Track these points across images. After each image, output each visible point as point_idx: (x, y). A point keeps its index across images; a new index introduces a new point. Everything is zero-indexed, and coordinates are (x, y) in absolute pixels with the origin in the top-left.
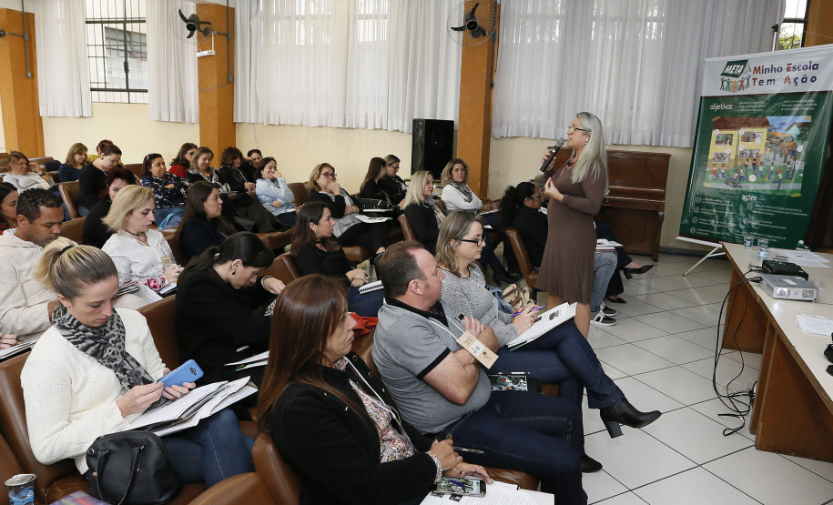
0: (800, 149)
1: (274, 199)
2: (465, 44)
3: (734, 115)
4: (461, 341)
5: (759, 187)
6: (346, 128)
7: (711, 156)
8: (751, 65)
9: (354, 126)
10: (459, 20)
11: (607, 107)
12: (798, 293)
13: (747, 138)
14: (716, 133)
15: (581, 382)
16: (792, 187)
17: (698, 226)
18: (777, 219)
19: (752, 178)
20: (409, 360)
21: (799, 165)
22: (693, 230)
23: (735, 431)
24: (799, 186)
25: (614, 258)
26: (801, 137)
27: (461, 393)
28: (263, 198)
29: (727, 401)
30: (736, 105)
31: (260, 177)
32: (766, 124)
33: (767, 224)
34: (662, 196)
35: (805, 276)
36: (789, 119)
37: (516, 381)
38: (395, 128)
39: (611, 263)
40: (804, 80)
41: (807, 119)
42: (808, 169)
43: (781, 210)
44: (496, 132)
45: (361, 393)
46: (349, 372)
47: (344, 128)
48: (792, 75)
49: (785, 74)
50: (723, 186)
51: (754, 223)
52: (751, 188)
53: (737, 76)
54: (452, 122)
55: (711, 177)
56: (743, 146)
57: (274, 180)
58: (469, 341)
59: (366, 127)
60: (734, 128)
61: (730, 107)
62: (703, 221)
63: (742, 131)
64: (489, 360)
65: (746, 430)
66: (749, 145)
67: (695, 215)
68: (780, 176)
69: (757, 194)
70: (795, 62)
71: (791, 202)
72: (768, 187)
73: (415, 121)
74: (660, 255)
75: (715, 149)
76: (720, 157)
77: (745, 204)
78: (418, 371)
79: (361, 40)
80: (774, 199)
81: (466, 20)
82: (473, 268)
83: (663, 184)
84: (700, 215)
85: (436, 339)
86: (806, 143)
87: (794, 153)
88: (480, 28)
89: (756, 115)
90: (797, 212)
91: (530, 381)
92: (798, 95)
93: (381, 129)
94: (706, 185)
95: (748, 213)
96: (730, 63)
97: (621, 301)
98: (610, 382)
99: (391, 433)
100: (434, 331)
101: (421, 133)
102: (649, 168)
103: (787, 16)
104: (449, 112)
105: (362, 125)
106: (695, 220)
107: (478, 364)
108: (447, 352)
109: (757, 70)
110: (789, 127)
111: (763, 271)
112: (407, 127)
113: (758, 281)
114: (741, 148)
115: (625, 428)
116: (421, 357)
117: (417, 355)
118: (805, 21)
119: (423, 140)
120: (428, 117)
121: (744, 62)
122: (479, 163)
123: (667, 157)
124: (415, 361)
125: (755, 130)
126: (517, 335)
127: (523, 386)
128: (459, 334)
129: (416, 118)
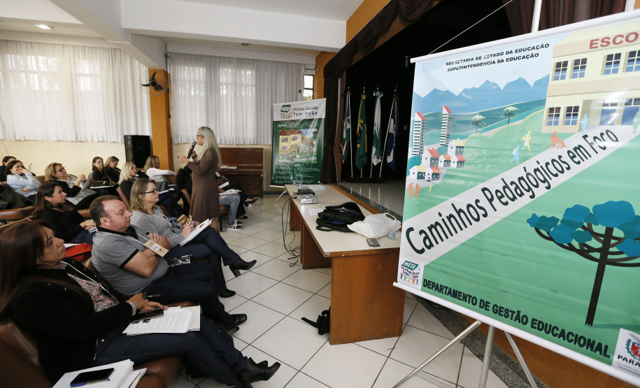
0: (314, 143)
1: (23, 187)
2: (151, 94)
3: (288, 129)
4: (146, 245)
5: (301, 160)
6: (78, 141)
7: (280, 148)
8: (292, 107)
9: (83, 140)
10: (146, 80)
11: (231, 127)
12: (310, 201)
13: (294, 139)
14: (281, 137)
15: (219, 255)
16: (313, 159)
17: (278, 180)
18: (309, 173)
19: (298, 156)
20: (113, 259)
21: (315, 149)
22: (276, 182)
23: (295, 264)
24: (316, 159)
25: (238, 198)
26: (314, 138)
27: (147, 271)
28: (14, 186)
29: (290, 252)
30: (288, 125)
31: (10, 173)
32: (301, 132)
33: (306, 176)
34: (261, 168)
35: (314, 194)
36: (309, 130)
37: (184, 260)
38: (113, 141)
39: (237, 200)
40: (313, 114)
41: (316, 130)
42: (318, 151)
43: (310, 169)
44: (175, 141)
45: (78, 279)
46: (68, 269)
47: (77, 141)
48: (308, 111)
49: (305, 111)
50: (287, 161)
51: (301, 176)
52: (298, 160)
53: (287, 112)
54: (149, 136)
55: (281, 157)
56: (293, 143)
57: (22, 175)
58: (151, 244)
59: (93, 140)
60: (288, 135)
61: (285, 126)
62: (280, 177)
63: (292, 136)
64: (163, 252)
65: (299, 263)
66: (295, 142)
67: (276, 175)
68: (308, 155)
69: (300, 163)
70: (309, 106)
71: (314, 165)
72: (304, 160)
73: (125, 136)
74: (264, 195)
75: (281, 144)
76: (284, 148)
77: (296, 168)
78: (120, 264)
79: (82, 89)
80: (306, 165)
81: (150, 81)
82: (156, 208)
83: (261, 162)
84: (278, 175)
85: (130, 246)
86: (317, 140)
87: (312, 144)
88: (159, 85)
89: (296, 129)
90: (316, 170)
91: (192, 259)
92: (311, 120)
93: (103, 141)
94: (280, 161)
95: (298, 172)
96: (284, 106)
97: (246, 218)
98: (232, 251)
99: (102, 297)
100: (128, 242)
101: (129, 142)
102: (254, 155)
103: (305, 87)
104: (147, 131)
105: (90, 139)
106: (277, 177)
107: (157, 256)
108: (137, 251)
109: (295, 109)
110: (309, 133)
111: (298, 194)
112: (121, 140)
113: (296, 198)
114: (292, 144)
115: (241, 271)
116: (121, 257)
117: (119, 255)
118: (313, 89)
119: (131, 147)
120: (133, 133)
121: (289, 106)
122: (167, 157)
123: (262, 149)
124: (117, 259)
125: (297, 136)
126: (184, 239)
127: (188, 262)
128: (145, 241)
129: (125, 134)
